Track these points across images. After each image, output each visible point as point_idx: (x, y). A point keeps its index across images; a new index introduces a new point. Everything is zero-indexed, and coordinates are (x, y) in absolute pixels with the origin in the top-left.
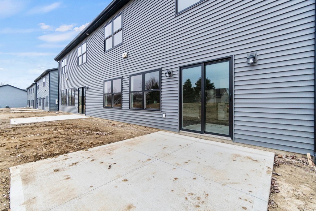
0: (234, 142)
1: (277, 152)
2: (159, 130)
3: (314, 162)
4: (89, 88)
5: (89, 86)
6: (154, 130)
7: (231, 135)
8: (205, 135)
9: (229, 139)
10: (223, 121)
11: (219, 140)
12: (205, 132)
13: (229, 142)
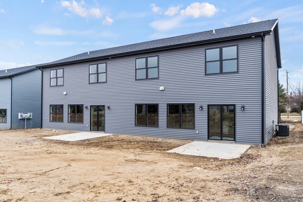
0: (236, 143)
1: (251, 145)
2: (193, 141)
3: (261, 147)
4: (110, 107)
5: (110, 106)
6: (190, 141)
7: (235, 140)
8: (223, 141)
9: (234, 142)
10: (226, 134)
11: (230, 143)
12: (222, 140)
13: (234, 143)
